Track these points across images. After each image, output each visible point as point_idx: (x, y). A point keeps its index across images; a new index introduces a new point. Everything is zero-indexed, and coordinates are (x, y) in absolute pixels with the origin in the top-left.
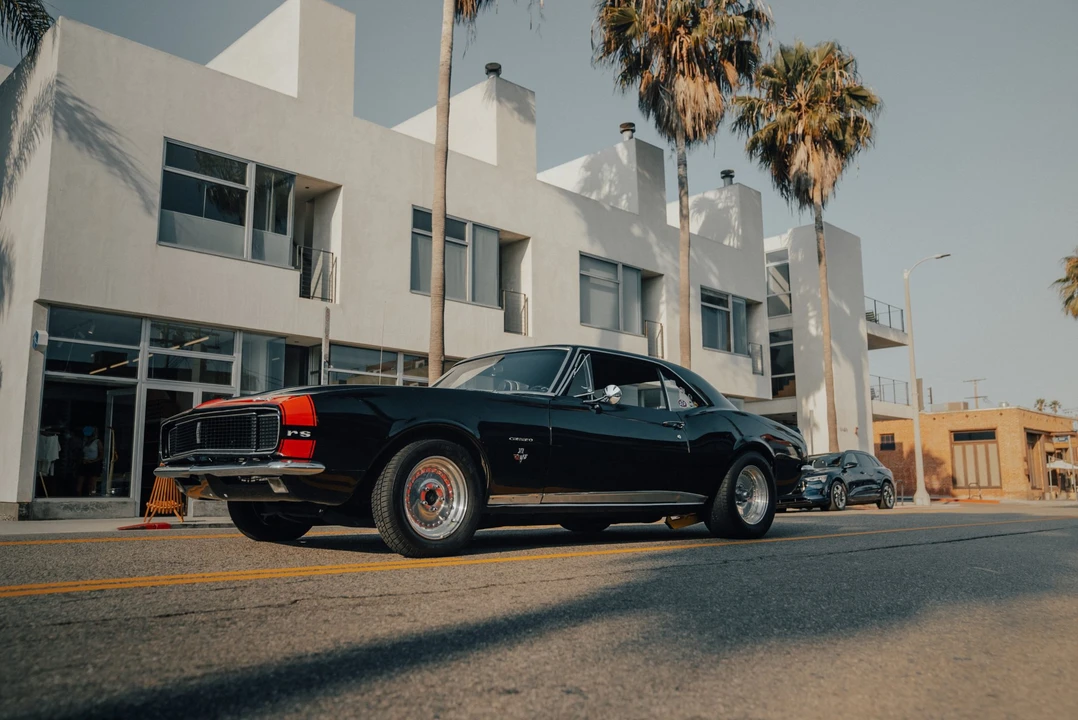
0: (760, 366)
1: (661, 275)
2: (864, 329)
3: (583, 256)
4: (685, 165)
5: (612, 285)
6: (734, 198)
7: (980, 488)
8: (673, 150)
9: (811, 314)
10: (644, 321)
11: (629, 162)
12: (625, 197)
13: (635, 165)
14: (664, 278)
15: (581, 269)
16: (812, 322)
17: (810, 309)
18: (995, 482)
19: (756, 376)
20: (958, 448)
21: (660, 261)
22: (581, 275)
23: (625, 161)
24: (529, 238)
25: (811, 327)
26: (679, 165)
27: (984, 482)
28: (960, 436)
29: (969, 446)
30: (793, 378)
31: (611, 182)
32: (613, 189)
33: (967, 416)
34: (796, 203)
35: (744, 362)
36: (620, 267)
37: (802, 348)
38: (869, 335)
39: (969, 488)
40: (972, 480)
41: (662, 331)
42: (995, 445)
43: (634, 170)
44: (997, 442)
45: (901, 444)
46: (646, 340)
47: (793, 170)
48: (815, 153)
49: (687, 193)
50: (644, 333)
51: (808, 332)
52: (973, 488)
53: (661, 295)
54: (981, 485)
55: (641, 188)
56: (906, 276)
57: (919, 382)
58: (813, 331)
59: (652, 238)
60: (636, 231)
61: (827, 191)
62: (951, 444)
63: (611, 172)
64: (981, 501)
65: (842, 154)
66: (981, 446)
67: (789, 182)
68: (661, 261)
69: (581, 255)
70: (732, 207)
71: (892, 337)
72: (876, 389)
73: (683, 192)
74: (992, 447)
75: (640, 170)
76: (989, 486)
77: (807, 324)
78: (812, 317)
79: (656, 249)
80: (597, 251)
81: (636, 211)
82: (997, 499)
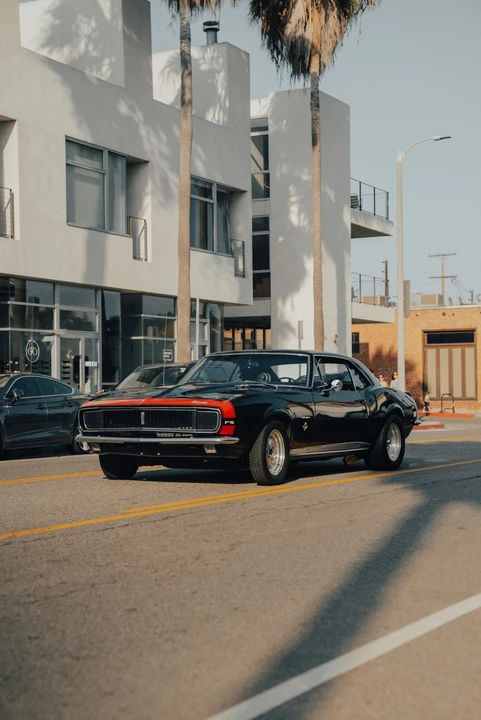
0: (241, 267)
1: (147, 162)
2: (348, 218)
3: (69, 141)
4: (190, 39)
5: (96, 176)
6: (221, 60)
7: (453, 399)
8: (173, 16)
9: (293, 199)
10: (128, 218)
11: (114, 17)
12: (107, 61)
13: (120, 22)
14: (150, 164)
15: (67, 157)
16: (294, 209)
17: (292, 193)
18: (470, 393)
19: (238, 278)
20: (431, 352)
21: (146, 145)
22: (67, 164)
23: (108, 15)
24: (13, 121)
25: (293, 216)
26: (182, 38)
27: (457, 393)
28: (435, 338)
29: (444, 351)
30: (268, 275)
31: (88, 37)
32: (91, 48)
33: (444, 314)
34: (287, 69)
35: (226, 262)
36: (106, 155)
37: (281, 239)
38: (352, 225)
39: (442, 399)
40: (445, 390)
41: (145, 227)
42: (472, 349)
43: (120, 28)
44: (475, 346)
45: (366, 345)
46: (131, 240)
47: (289, 29)
48: (315, 11)
49: (190, 74)
50: (128, 232)
51: (290, 223)
52: (446, 399)
53: (147, 184)
54: (455, 395)
55: (127, 53)
56: (400, 158)
57: (406, 284)
58: (294, 219)
59: (139, 116)
60: (123, 109)
61: (325, 59)
62: (424, 346)
63: (89, 25)
64: (454, 414)
65: (346, 14)
66: (457, 351)
67: (283, 43)
68: (149, 144)
69: (67, 140)
70: (219, 72)
71: (375, 226)
72: (356, 288)
73: (186, 72)
74: (469, 351)
75: (126, 30)
76: (464, 398)
77: (287, 211)
78: (293, 203)
79: (143, 131)
80: (83, 135)
81: (121, 81)
82: (472, 412)
